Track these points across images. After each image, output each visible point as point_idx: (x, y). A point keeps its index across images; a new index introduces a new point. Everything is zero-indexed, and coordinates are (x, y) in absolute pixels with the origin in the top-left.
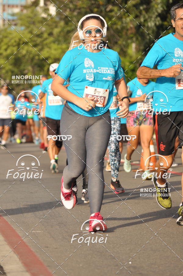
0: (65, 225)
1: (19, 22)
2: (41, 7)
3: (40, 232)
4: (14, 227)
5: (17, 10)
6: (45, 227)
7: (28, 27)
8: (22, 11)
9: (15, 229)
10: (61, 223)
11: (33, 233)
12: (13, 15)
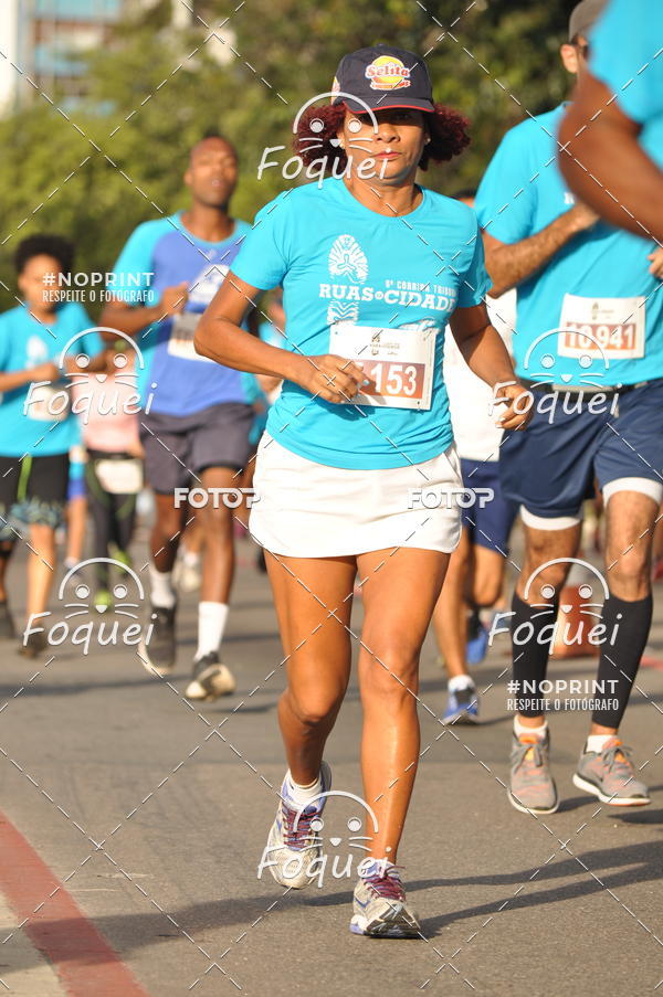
0: (237, 854)
1: (96, 86)
2: (178, 33)
3: (144, 879)
4: (44, 859)
5: (87, 41)
6: (163, 861)
7: (126, 106)
8: (106, 42)
9: (48, 863)
10: (223, 846)
11: (118, 879)
12: (73, 57)
